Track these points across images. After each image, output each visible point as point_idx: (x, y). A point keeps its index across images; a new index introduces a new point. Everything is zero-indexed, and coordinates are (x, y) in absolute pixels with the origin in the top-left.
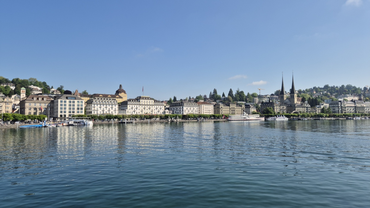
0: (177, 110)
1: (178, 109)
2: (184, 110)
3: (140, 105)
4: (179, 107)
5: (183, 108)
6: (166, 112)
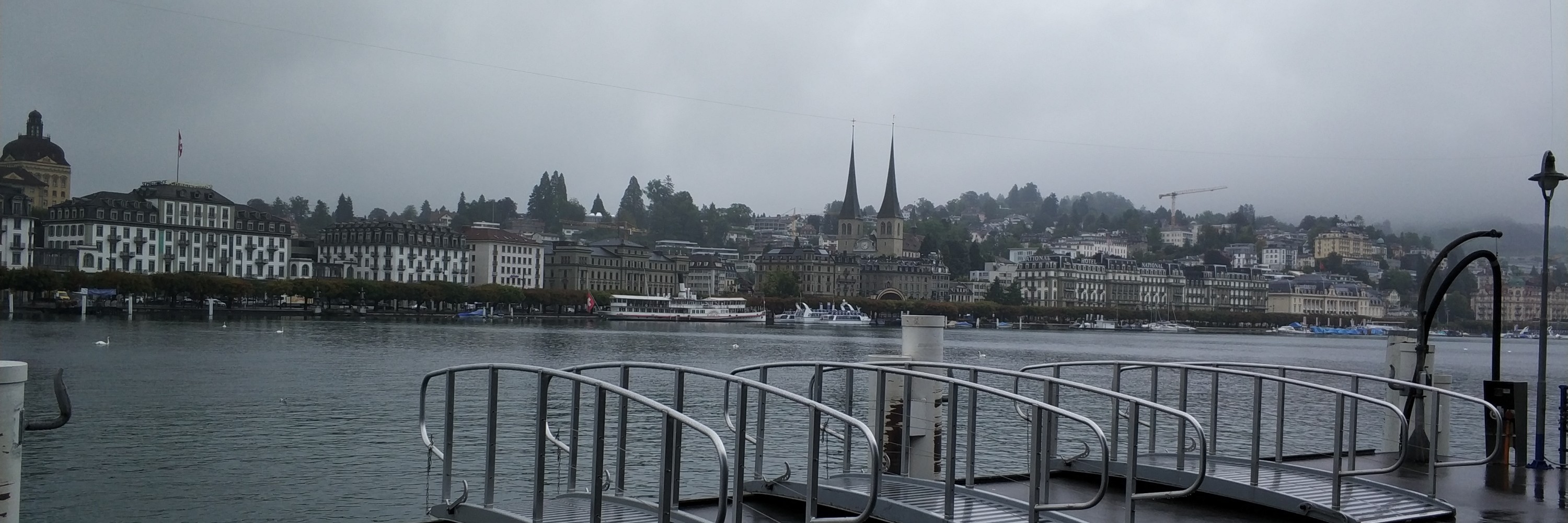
0: (359, 265)
1: (365, 256)
2: (395, 263)
3: (161, 227)
4: (372, 250)
5: (388, 253)
6: (300, 270)
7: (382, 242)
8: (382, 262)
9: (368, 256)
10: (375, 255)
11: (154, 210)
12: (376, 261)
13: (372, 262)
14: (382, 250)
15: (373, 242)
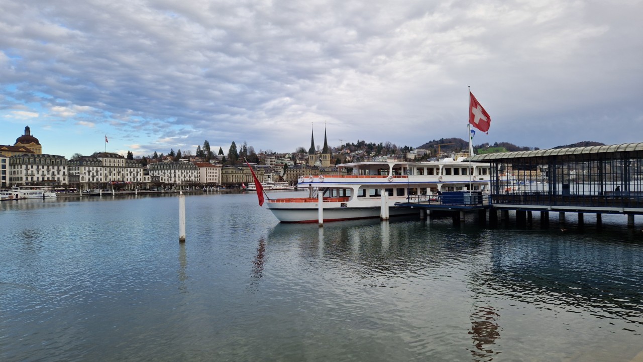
0: (165, 177)
1: (167, 173)
2: (177, 175)
3: (103, 167)
4: (169, 171)
5: (175, 172)
6: (147, 179)
7: (172, 169)
8: (173, 175)
10: (171, 173)
11: (101, 161)
12: (171, 175)
13: (169, 175)
14: (173, 171)
15: (169, 169)
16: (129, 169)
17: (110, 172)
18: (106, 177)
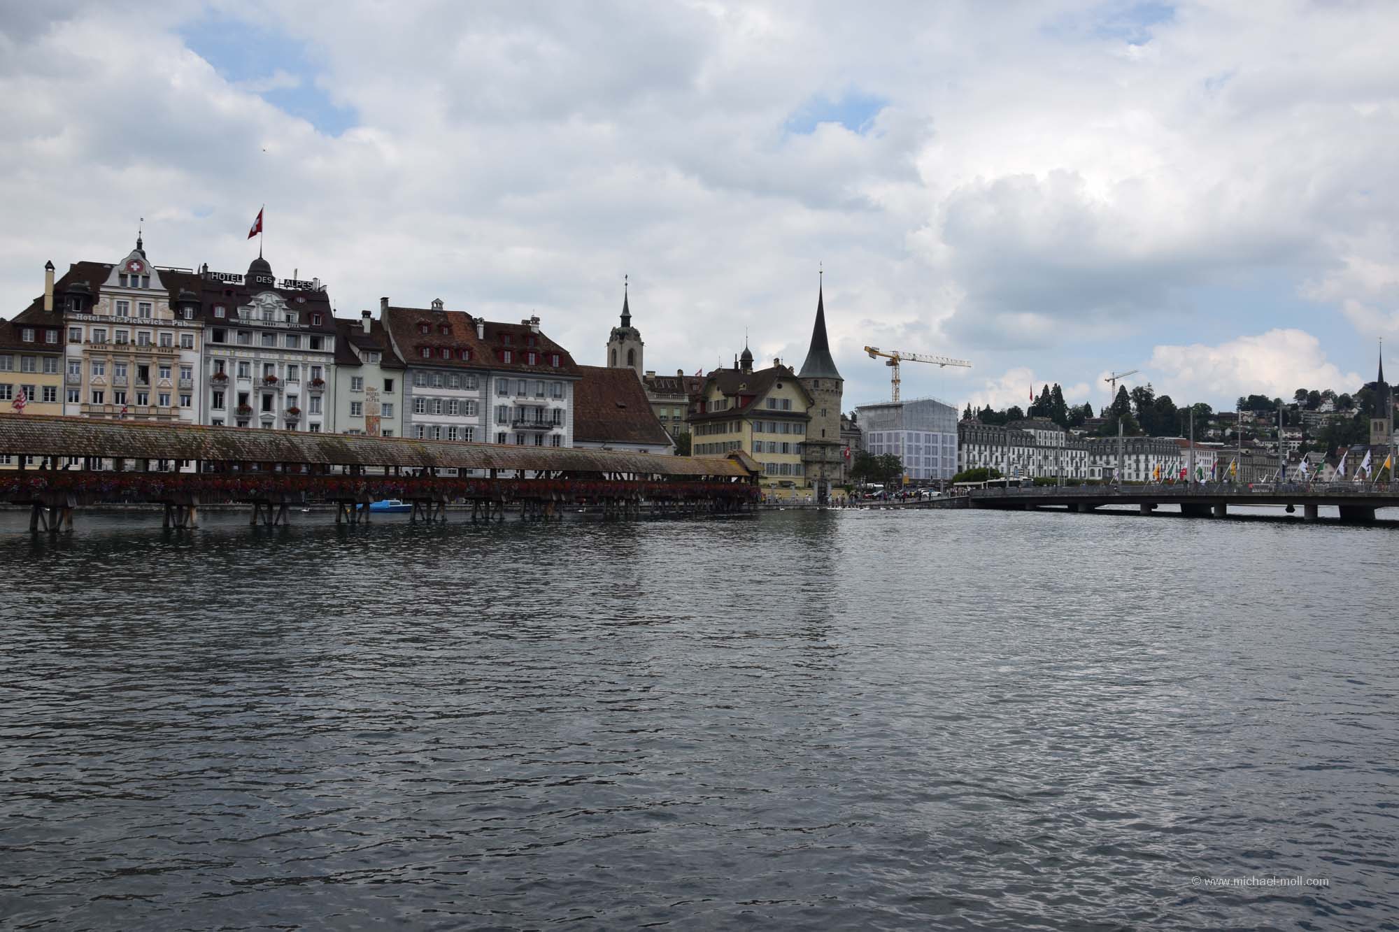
3: (1036, 447)
4: (1134, 457)
5: (1147, 460)
6: (1097, 473)
7: (1142, 453)
8: (1142, 466)
9: (1132, 462)
10: (1137, 461)
11: (1034, 437)
12: (1138, 466)
13: (1134, 466)
14: (1142, 458)
15: (1134, 453)
16: (1070, 452)
17: (1046, 458)
18: (1040, 467)
